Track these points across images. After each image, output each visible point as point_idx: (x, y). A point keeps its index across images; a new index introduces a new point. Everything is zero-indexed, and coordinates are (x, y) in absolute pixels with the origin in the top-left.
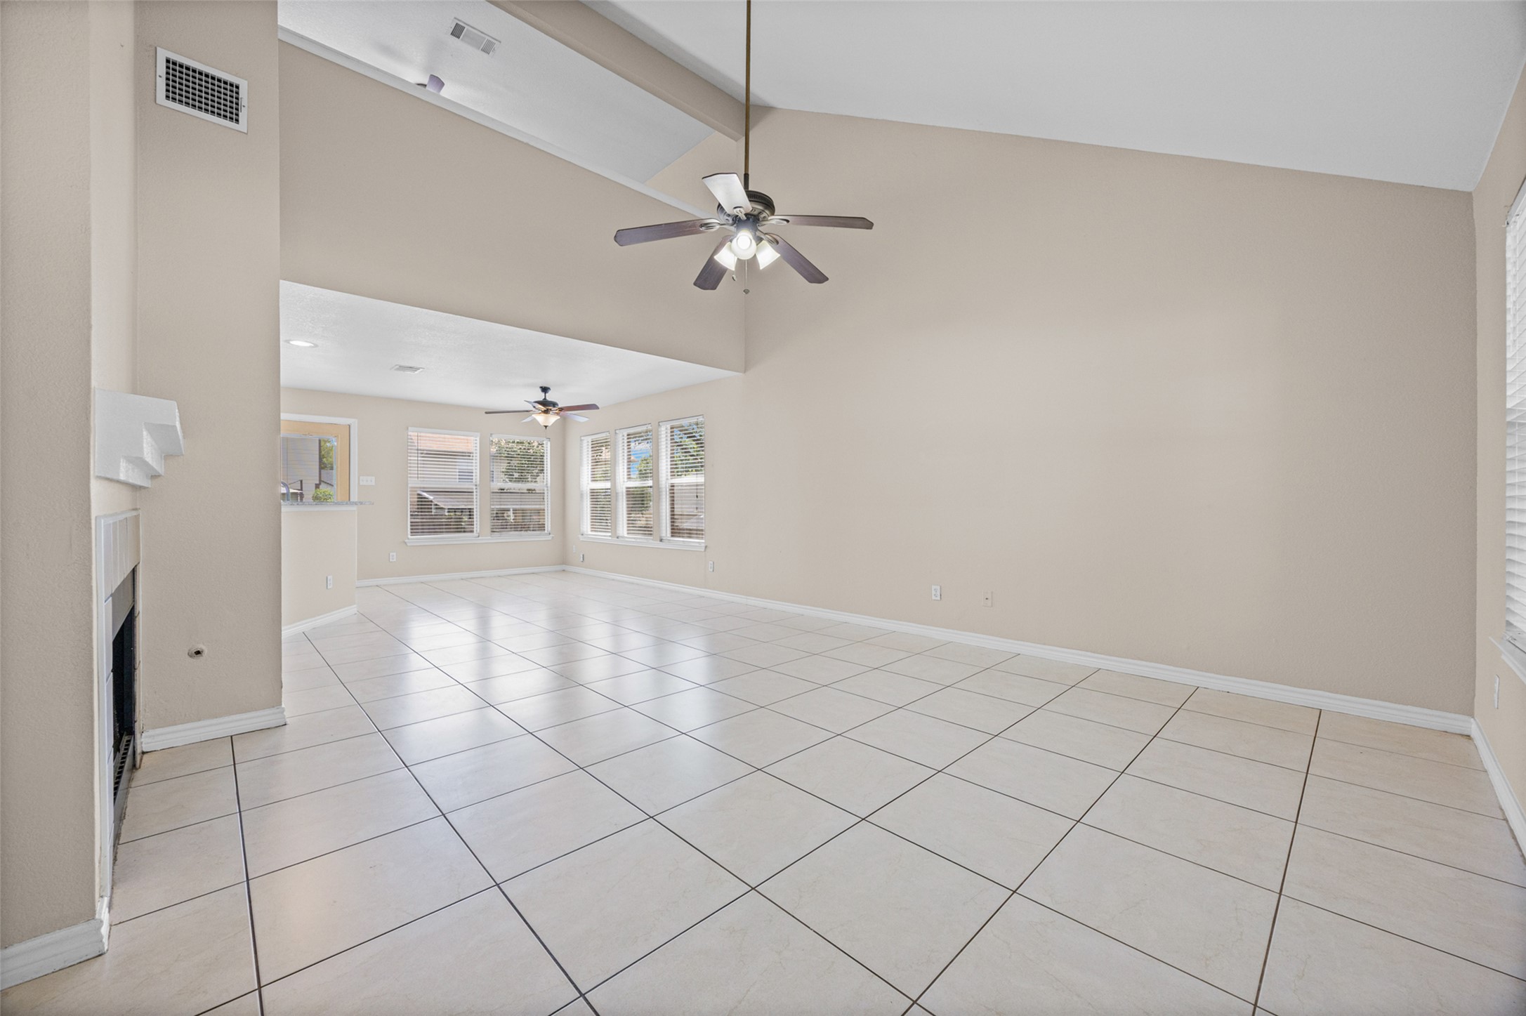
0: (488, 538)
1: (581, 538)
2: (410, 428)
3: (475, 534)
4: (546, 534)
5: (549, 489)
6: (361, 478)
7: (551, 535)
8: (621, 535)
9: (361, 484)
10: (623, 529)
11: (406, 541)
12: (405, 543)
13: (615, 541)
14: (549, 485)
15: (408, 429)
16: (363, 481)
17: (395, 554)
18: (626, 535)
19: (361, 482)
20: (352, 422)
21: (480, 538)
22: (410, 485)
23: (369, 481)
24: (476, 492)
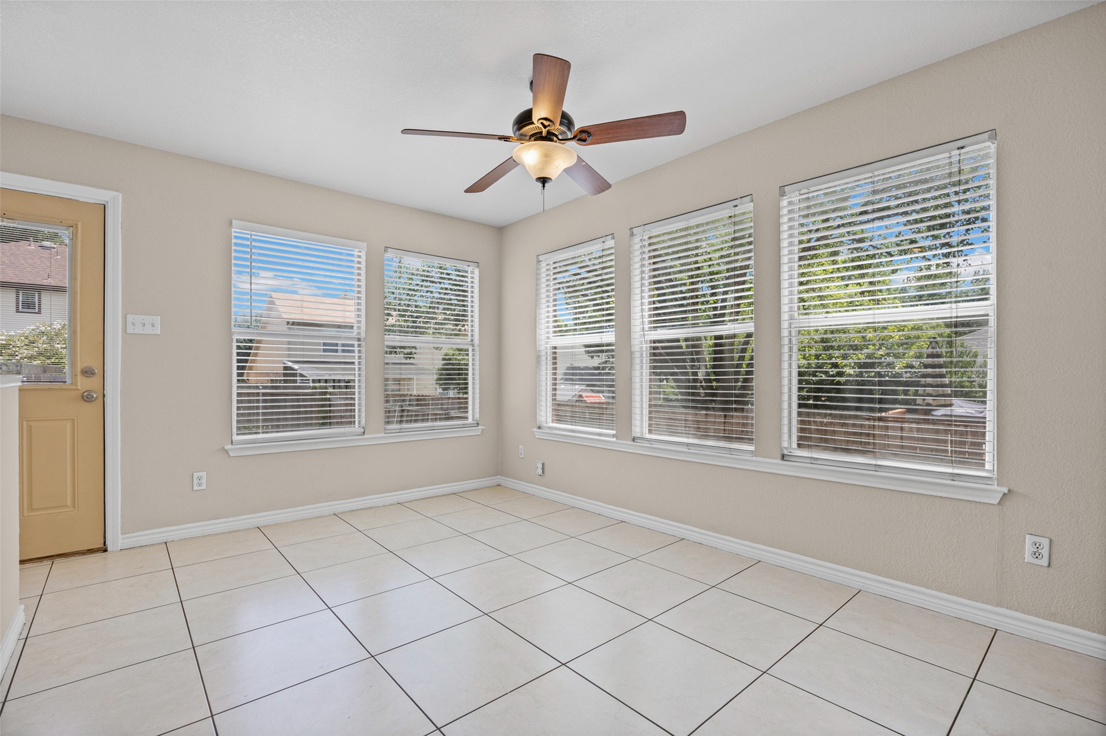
0: (376, 437)
1: (538, 434)
2: (234, 222)
3: (356, 428)
4: (471, 426)
5: (477, 349)
6: (130, 318)
7: (480, 427)
8: (638, 435)
10: (640, 424)
11: (227, 447)
12: (227, 451)
13: (627, 446)
14: (476, 341)
15: (231, 223)
16: (134, 324)
17: (204, 474)
18: (648, 436)
19: (129, 327)
20: (110, 198)
21: (366, 436)
22: (235, 337)
23: (151, 327)
24: (360, 351)
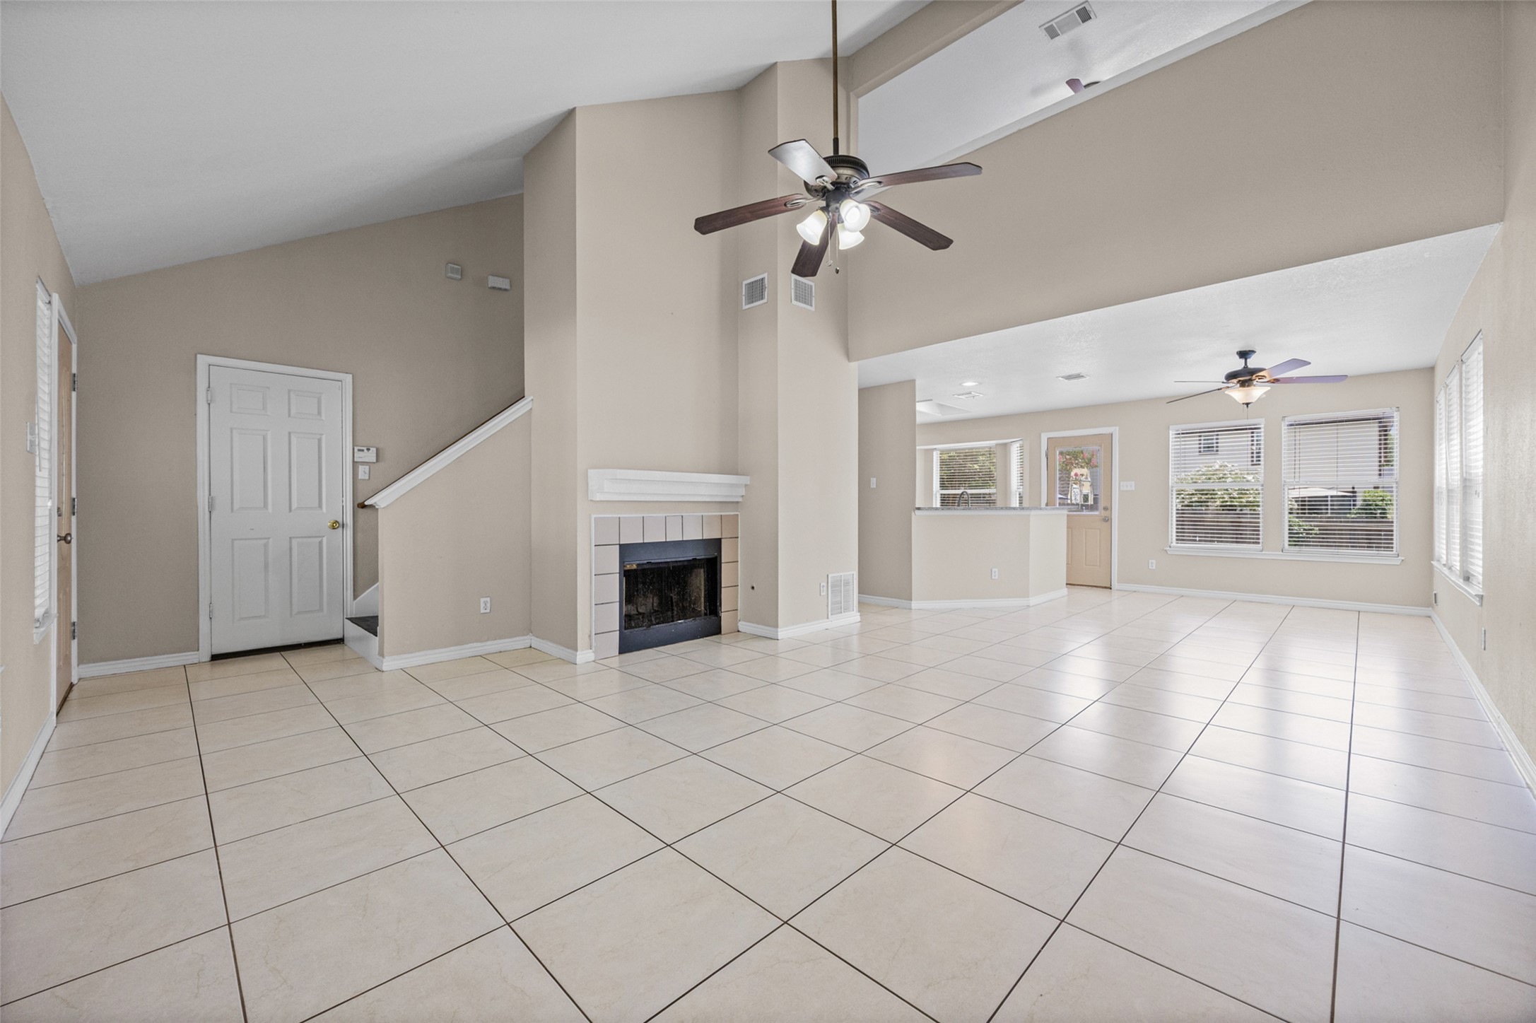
2: (1171, 427)
3: (1261, 546)
7: (1400, 558)
9: (1122, 489)
11: (1169, 547)
12: (1166, 551)
16: (1124, 486)
17: (1154, 561)
19: (1121, 487)
20: (1115, 430)
21: (1264, 552)
22: (1172, 488)
23: (1130, 486)
